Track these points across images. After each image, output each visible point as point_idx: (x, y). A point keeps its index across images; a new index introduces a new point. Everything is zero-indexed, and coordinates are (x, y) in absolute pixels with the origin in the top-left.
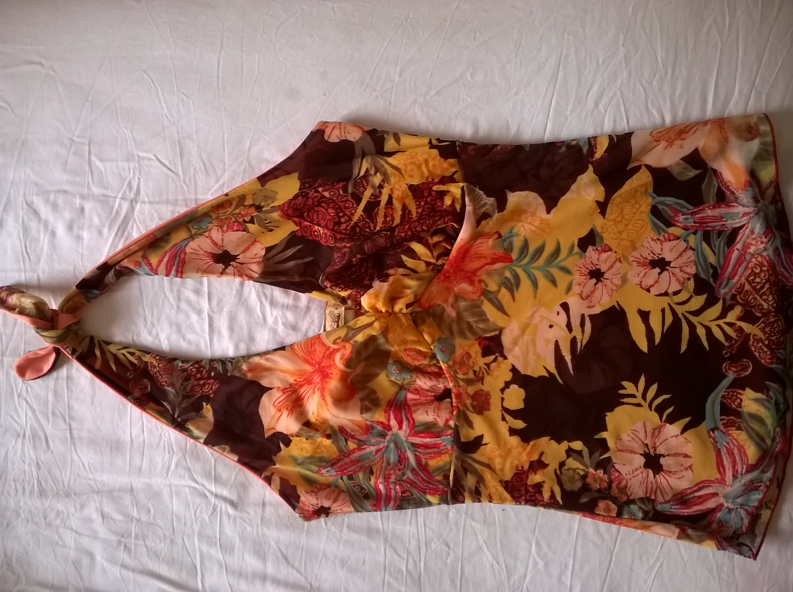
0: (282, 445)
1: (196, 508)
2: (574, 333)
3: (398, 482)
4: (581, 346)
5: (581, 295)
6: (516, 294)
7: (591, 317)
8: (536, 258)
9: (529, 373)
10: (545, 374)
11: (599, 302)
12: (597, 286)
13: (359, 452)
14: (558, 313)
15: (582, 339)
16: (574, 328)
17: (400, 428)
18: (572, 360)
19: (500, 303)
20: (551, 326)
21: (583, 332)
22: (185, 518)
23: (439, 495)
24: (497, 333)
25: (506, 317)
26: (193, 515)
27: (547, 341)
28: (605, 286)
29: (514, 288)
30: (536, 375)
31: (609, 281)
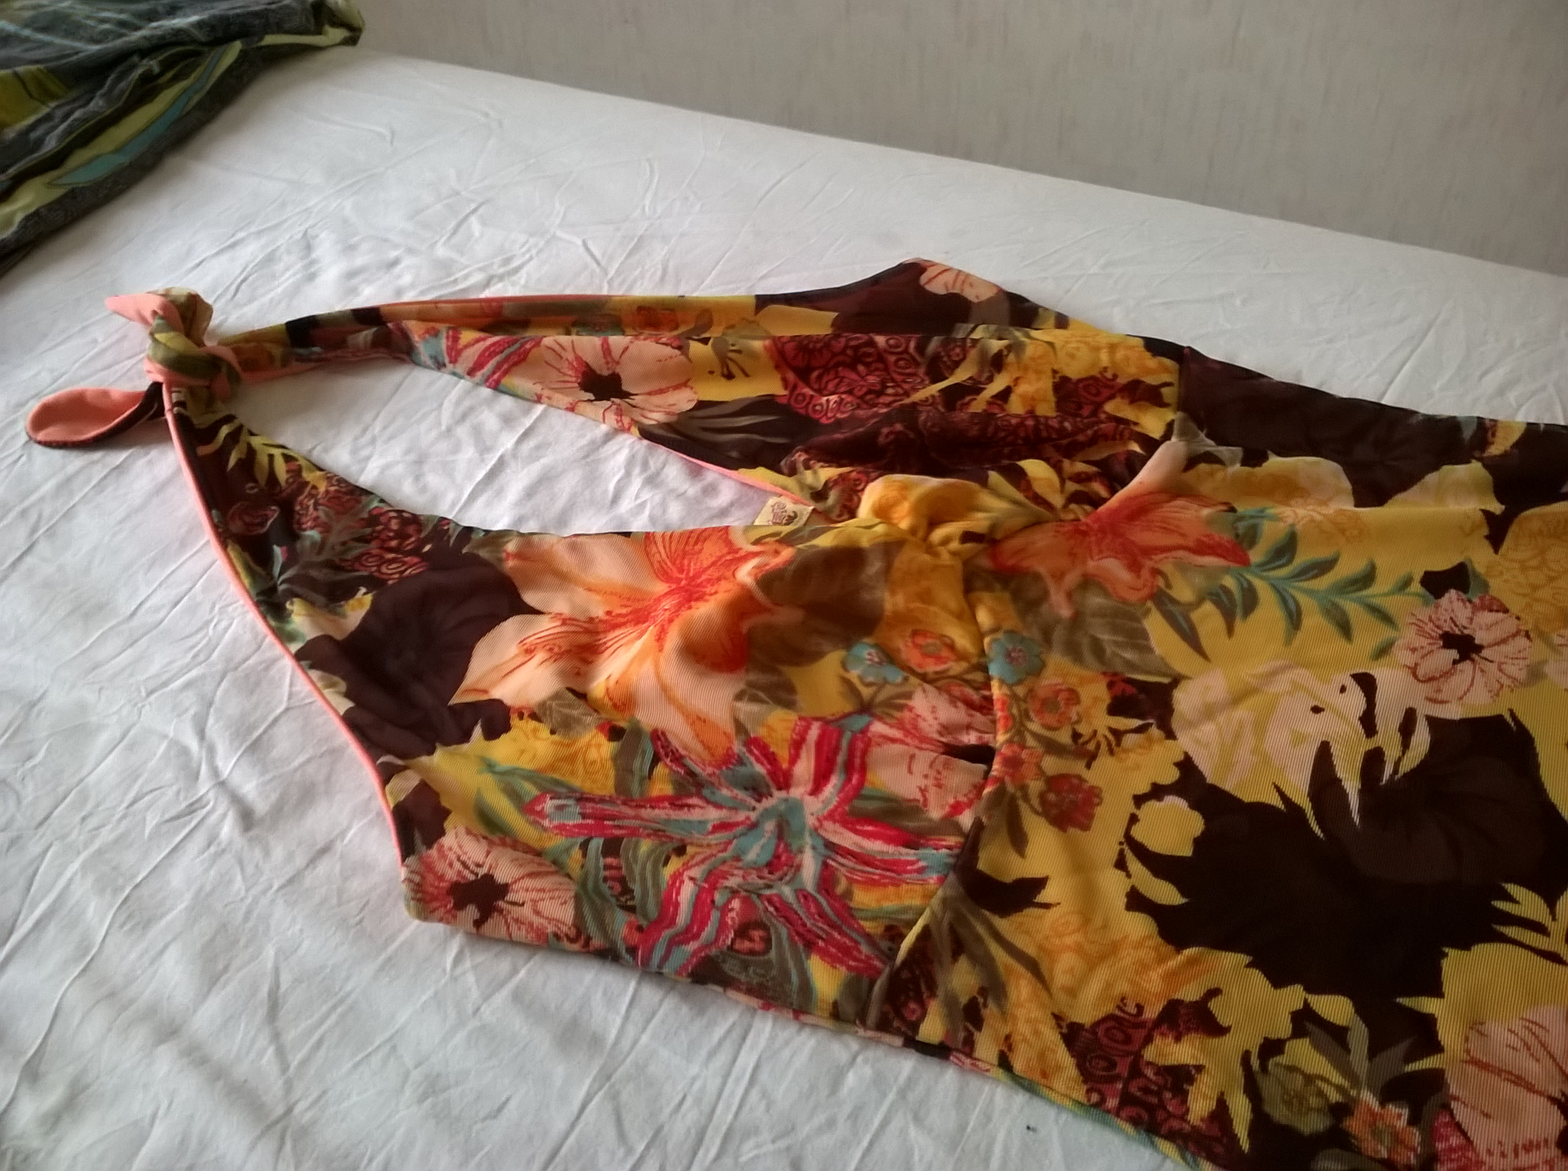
0: (478, 731)
1: (145, 790)
2: (1378, 740)
3: (743, 893)
4: (1396, 771)
5: (1413, 671)
6: (1238, 623)
7: (1434, 722)
8: (1311, 574)
9: (1228, 786)
10: (1276, 801)
11: (1461, 698)
12: (1459, 666)
13: (671, 812)
14: (1343, 689)
15: (1400, 760)
16: (1380, 727)
17: (816, 790)
18: (1362, 792)
19: (1192, 627)
20: (1316, 710)
21: (1406, 745)
22: (98, 805)
23: (850, 968)
24: (1166, 680)
25: (1201, 660)
26: (125, 805)
27: (1298, 739)
28: (1482, 671)
29: (1239, 611)
30: (1248, 797)
31: (1493, 667)
